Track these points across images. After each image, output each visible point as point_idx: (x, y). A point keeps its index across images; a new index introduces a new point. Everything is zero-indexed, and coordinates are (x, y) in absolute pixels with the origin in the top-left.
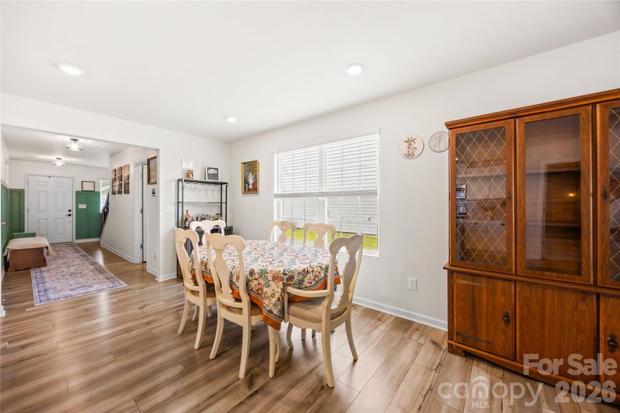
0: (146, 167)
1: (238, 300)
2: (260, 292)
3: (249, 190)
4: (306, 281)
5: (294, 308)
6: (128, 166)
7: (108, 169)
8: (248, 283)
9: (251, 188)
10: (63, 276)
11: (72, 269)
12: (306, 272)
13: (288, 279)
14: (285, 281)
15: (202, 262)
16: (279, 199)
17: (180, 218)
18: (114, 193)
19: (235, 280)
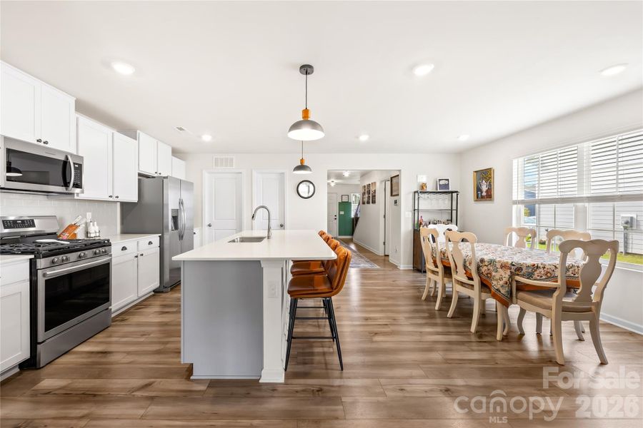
0: (388, 184)
1: (471, 278)
2: (489, 275)
3: (482, 197)
4: (536, 275)
5: (521, 294)
6: (375, 183)
7: (358, 185)
8: (478, 268)
9: (484, 195)
12: (535, 267)
13: (517, 269)
14: (513, 270)
15: (441, 252)
16: (519, 205)
17: (416, 222)
18: (364, 203)
19: (467, 264)
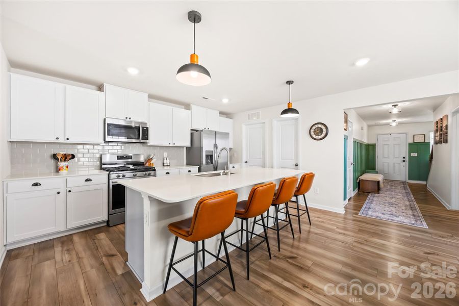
6: (447, 116)
10: (384, 203)
11: (393, 200)
18: (436, 143)
